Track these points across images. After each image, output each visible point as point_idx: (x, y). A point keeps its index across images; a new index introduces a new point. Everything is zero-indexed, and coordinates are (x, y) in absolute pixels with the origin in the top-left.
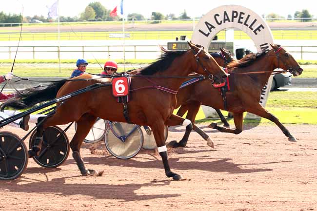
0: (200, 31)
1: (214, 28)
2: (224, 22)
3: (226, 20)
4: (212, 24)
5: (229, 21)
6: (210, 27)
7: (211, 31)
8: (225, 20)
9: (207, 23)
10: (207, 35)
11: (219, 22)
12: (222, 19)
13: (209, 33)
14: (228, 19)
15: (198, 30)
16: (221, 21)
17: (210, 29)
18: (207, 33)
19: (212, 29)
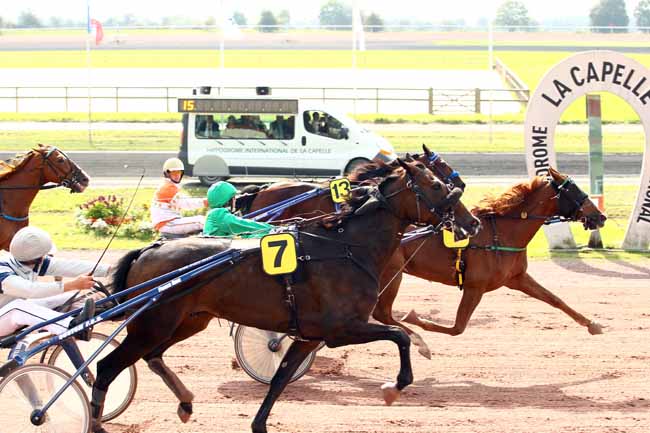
0: (544, 96)
1: (570, 90)
2: (589, 81)
3: (592, 77)
4: (567, 86)
5: (598, 80)
6: (562, 89)
7: (563, 97)
8: (589, 78)
9: (556, 83)
10: (557, 104)
11: (580, 81)
12: (585, 76)
13: (560, 101)
14: (595, 77)
15: (541, 94)
16: (583, 81)
17: (562, 93)
18: (556, 101)
19: (566, 94)
